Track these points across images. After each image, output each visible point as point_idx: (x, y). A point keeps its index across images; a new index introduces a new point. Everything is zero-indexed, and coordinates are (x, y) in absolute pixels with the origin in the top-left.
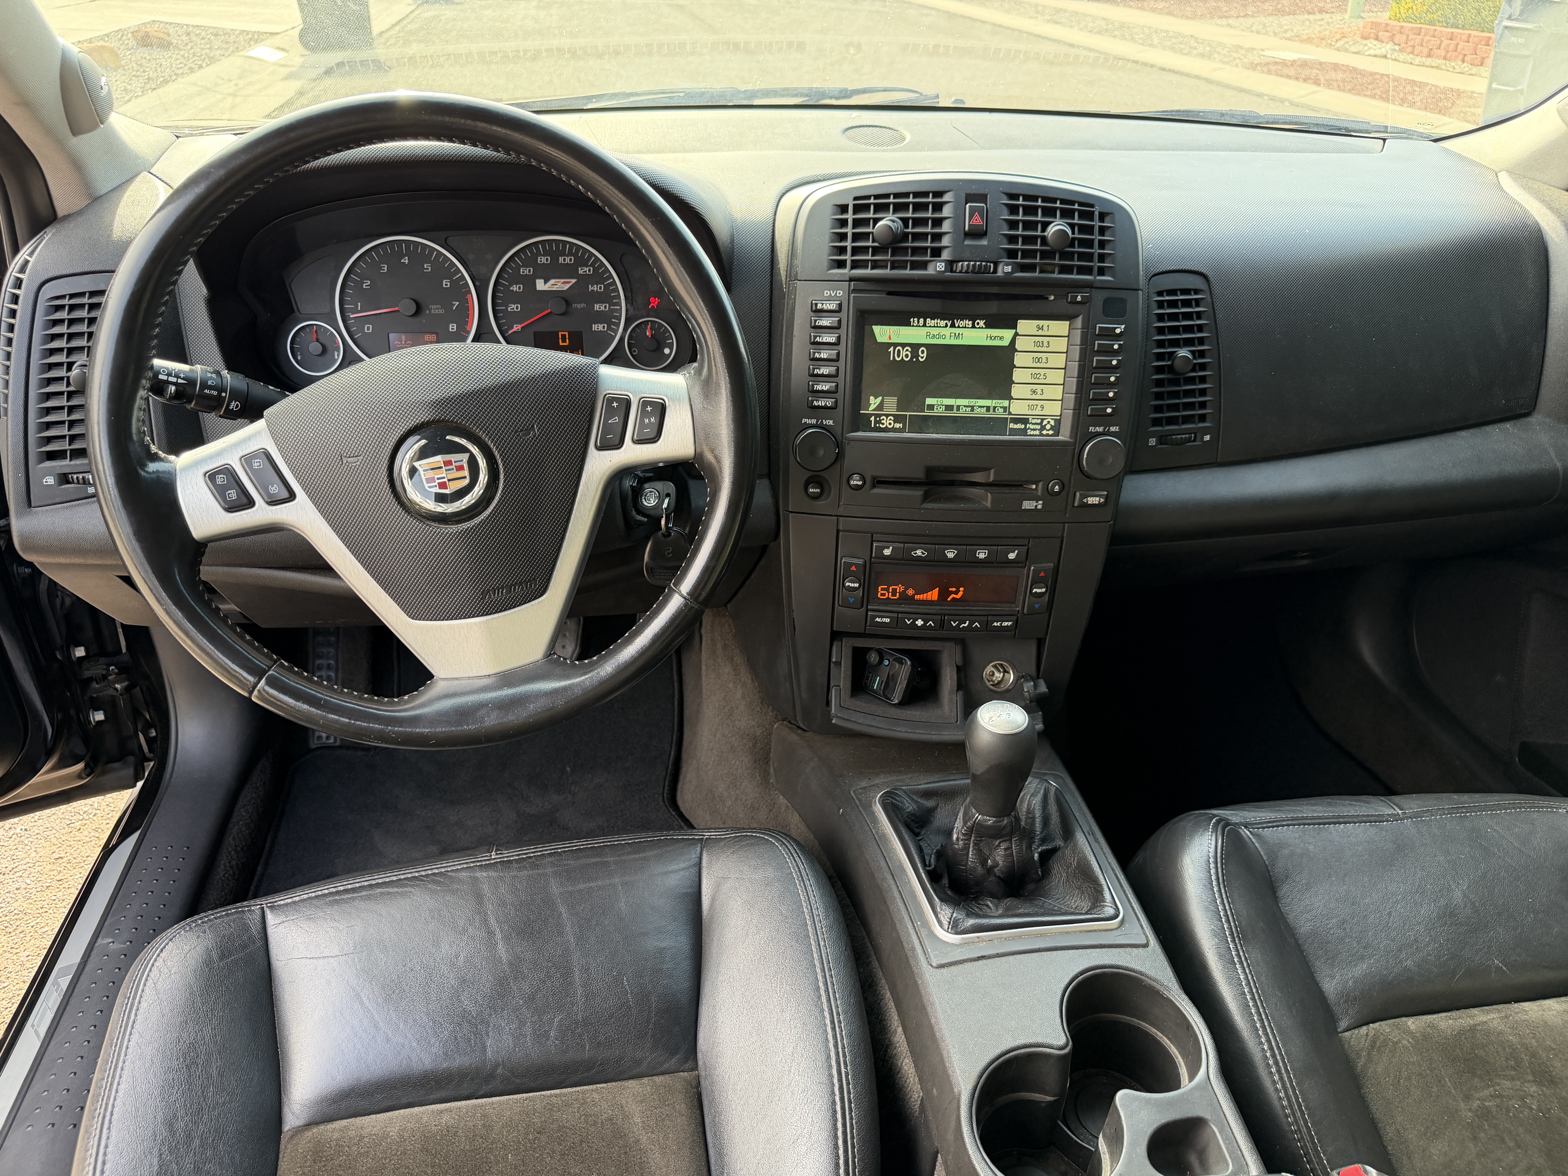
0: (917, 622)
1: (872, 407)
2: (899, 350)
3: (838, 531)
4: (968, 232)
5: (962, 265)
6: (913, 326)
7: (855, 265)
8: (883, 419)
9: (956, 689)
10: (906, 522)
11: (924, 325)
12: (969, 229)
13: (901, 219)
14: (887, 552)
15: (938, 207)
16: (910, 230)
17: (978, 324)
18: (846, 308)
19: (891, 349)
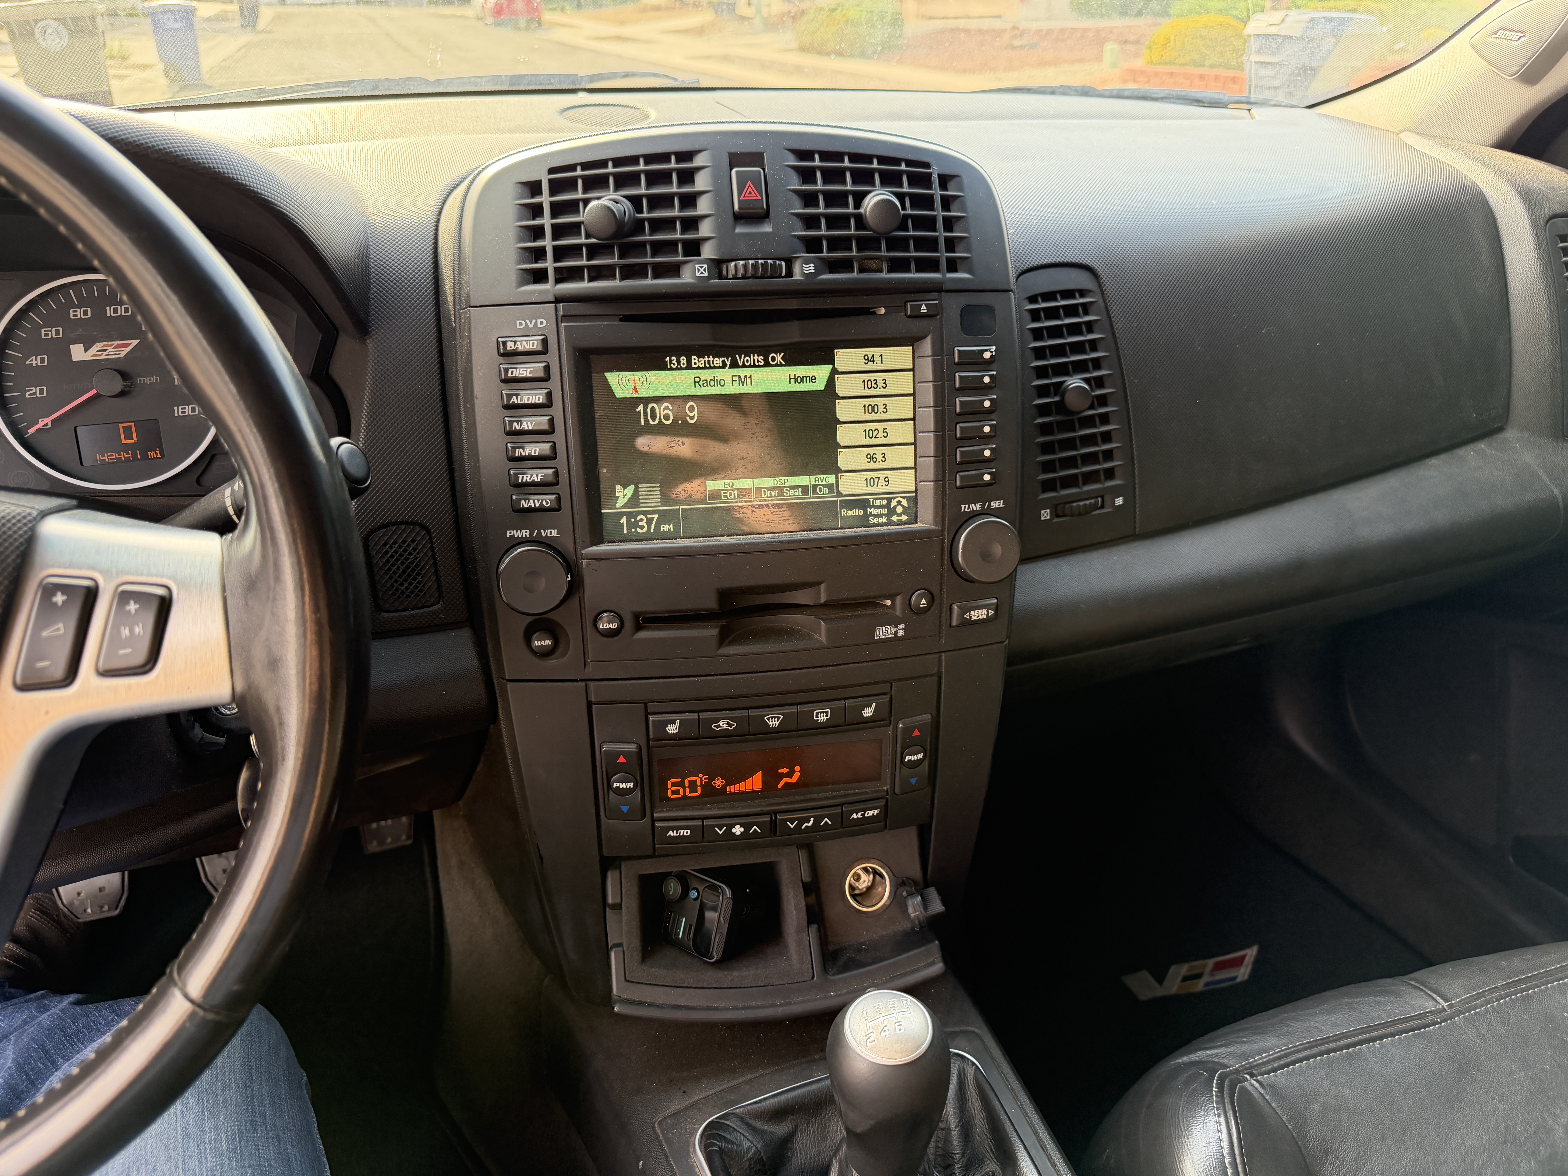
0: (734, 830)
1: (621, 502)
2: (653, 409)
3: (589, 704)
4: (738, 213)
5: (736, 266)
6: (671, 369)
7: (563, 276)
8: (641, 520)
9: (805, 924)
10: (696, 679)
11: (689, 367)
12: (739, 208)
13: (627, 197)
14: (672, 729)
15: (687, 177)
16: (645, 215)
17: (773, 359)
18: (556, 346)
19: (641, 408)
